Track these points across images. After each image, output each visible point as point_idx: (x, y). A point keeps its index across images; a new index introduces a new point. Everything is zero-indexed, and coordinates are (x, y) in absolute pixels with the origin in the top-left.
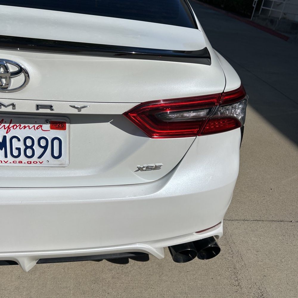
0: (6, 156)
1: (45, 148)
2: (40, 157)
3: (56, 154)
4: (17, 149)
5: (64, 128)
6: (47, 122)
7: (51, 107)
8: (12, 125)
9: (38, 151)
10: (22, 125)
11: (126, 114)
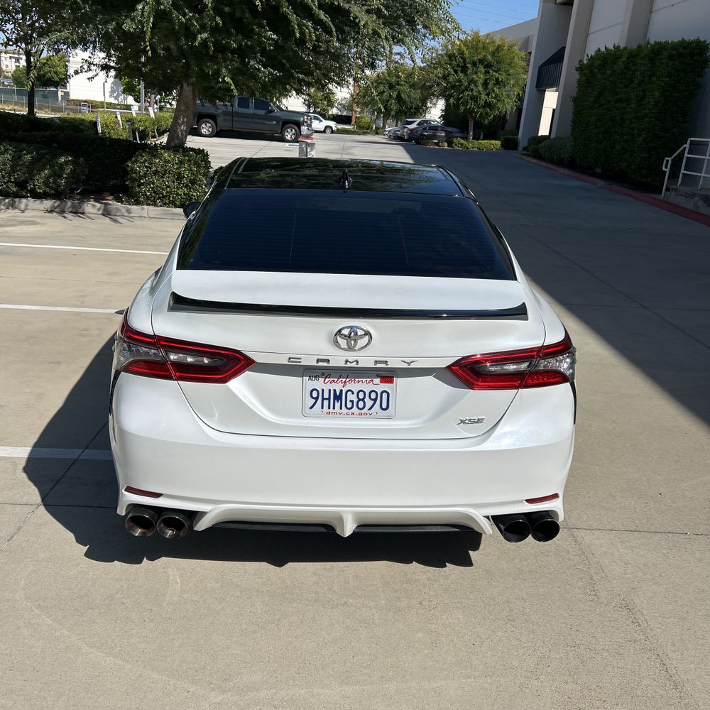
0: (341, 408)
1: (375, 400)
2: (370, 409)
3: (384, 407)
4: (351, 401)
5: (391, 382)
6: (378, 376)
7: (386, 362)
8: (348, 380)
9: (369, 403)
10: (357, 380)
11: (449, 367)
